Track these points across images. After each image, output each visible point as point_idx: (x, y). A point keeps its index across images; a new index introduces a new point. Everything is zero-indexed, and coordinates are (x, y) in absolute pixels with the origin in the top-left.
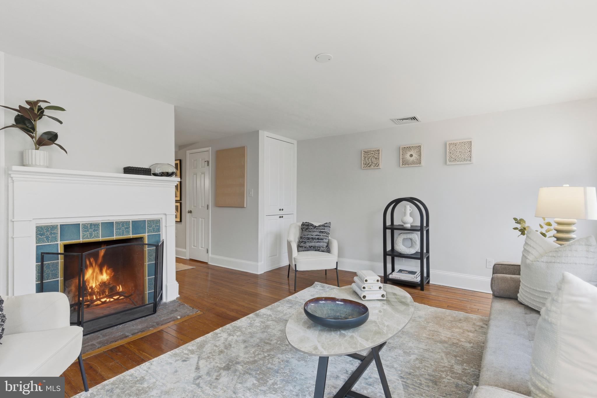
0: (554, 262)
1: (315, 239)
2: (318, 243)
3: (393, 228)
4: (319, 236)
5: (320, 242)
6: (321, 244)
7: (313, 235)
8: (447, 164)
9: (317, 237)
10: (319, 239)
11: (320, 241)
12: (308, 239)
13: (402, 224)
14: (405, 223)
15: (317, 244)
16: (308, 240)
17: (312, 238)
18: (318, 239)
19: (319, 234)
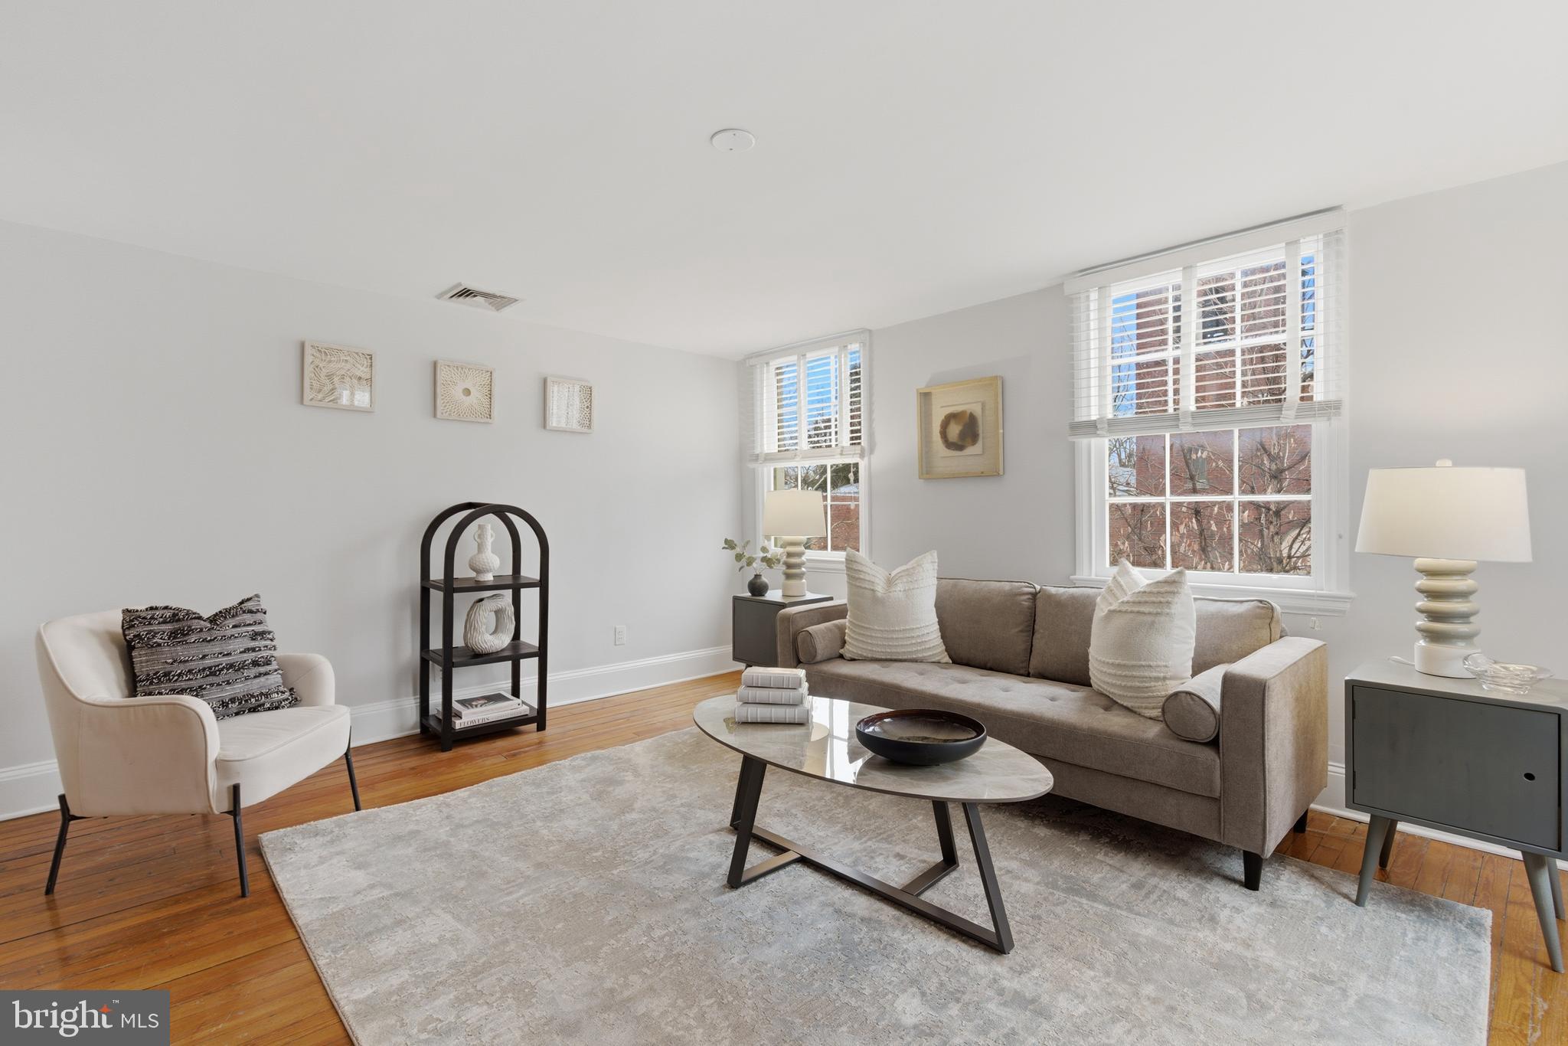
0: (913, 589)
1: (242, 666)
2: (257, 680)
3: (450, 587)
4: (254, 654)
5: (266, 674)
6: (269, 682)
7: (229, 654)
8: (548, 428)
9: (249, 657)
10: (259, 665)
11: (262, 669)
12: (213, 671)
13: (473, 574)
14: (478, 571)
15: (255, 686)
16: (211, 679)
17: (231, 666)
18: (255, 663)
19: (253, 644)
